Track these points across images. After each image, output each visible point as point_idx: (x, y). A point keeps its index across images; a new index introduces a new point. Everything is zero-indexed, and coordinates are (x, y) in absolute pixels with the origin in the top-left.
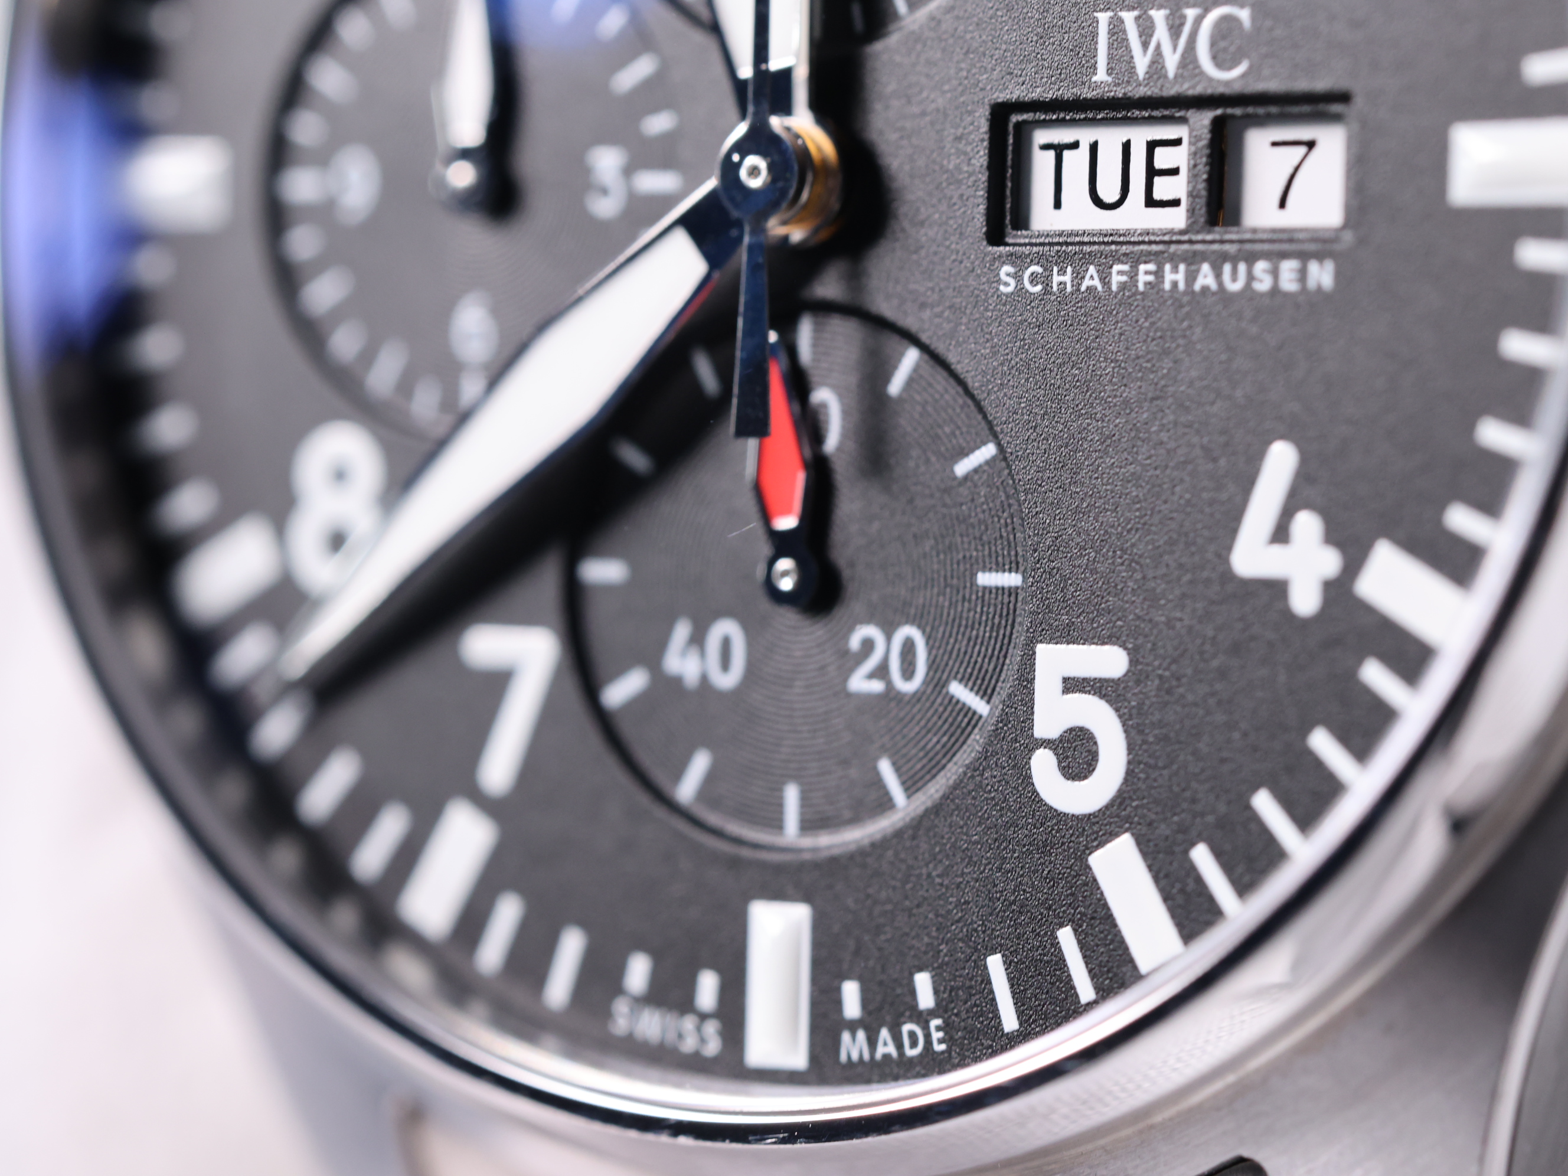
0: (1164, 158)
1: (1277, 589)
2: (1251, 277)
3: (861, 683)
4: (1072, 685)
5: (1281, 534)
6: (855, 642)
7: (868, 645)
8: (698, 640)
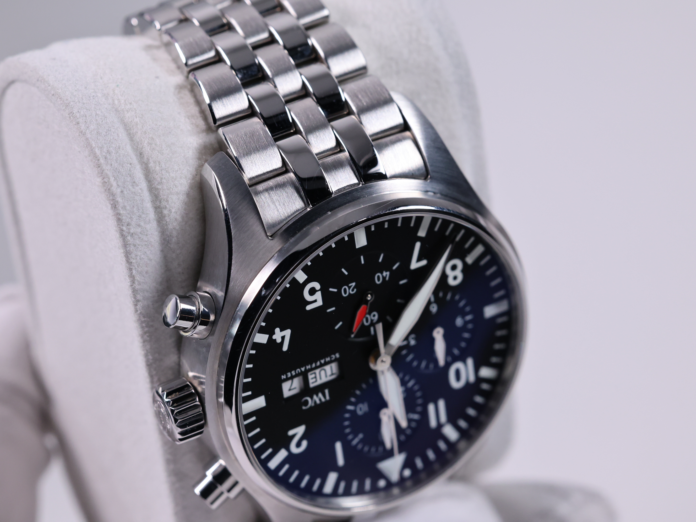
0: (314, 380)
1: (281, 330)
2: (295, 372)
3: (354, 284)
4: (315, 301)
5: (283, 338)
6: (355, 290)
7: (353, 290)
8: (384, 278)
